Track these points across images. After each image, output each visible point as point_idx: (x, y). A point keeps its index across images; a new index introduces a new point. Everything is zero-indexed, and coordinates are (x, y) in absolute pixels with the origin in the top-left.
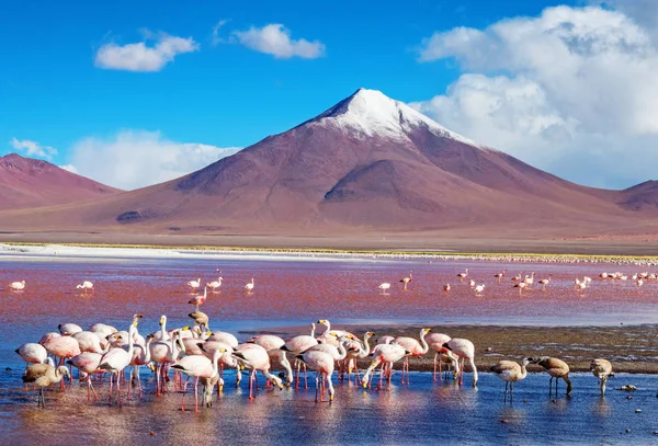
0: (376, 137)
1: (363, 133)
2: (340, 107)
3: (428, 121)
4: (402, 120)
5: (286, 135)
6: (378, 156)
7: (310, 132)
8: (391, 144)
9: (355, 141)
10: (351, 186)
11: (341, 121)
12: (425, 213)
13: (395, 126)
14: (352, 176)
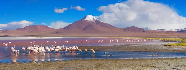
0: (90, 21)
1: (88, 21)
2: (85, 17)
3: (97, 19)
4: (94, 19)
5: (78, 21)
6: (91, 24)
7: (81, 21)
8: (92, 22)
9: (87, 22)
10: (87, 28)
11: (85, 19)
12: (97, 32)
13: (93, 20)
14: (88, 26)
